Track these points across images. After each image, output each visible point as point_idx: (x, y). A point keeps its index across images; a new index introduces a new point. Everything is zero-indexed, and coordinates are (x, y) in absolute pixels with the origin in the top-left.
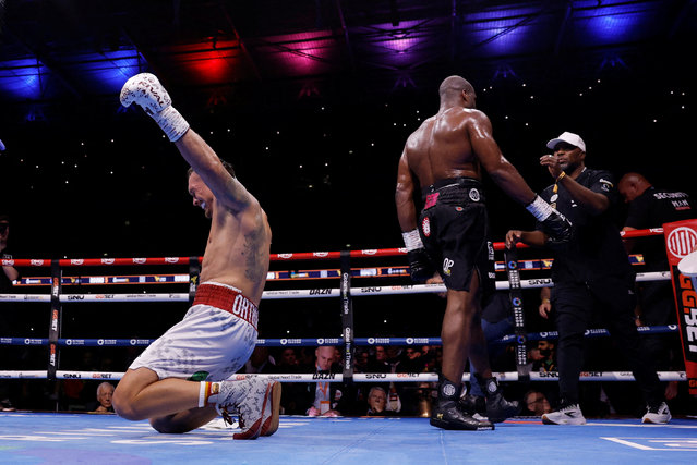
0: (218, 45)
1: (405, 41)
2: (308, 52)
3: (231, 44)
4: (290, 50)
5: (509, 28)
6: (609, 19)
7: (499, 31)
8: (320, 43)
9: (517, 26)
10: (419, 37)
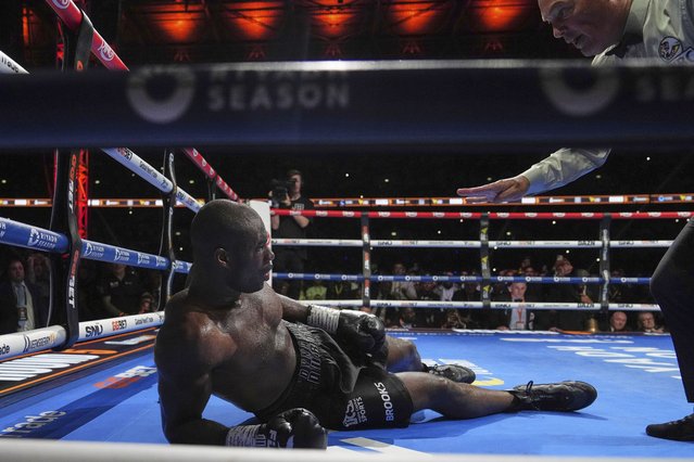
0: (190, 8)
1: (339, 16)
2: (258, 20)
3: (196, 8)
4: (245, 17)
5: (421, 11)
6: (497, 10)
7: (413, 13)
8: (271, 12)
9: (428, 9)
10: (350, 13)
